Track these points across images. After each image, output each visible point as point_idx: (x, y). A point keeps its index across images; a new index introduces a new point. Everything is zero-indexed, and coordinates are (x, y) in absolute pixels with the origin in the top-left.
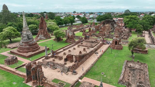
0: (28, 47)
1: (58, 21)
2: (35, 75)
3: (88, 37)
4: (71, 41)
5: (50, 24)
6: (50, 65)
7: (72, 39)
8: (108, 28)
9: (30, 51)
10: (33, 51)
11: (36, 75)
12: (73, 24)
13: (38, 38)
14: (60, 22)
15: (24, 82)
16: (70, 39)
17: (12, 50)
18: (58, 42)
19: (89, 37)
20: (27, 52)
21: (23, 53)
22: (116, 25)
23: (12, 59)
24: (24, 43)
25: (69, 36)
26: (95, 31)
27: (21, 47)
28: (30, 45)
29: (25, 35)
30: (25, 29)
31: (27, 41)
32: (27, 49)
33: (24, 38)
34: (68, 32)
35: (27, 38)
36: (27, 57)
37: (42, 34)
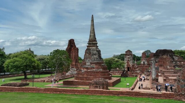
0: (102, 70)
10: (110, 79)
24: (94, 64)
25: (129, 67)
26: (148, 66)
27: (89, 70)
28: (104, 68)
29: (95, 52)
30: (94, 42)
31: (98, 61)
32: (101, 73)
33: (93, 57)
34: (128, 59)
35: (98, 57)
36: (112, 84)
37: (74, 67)
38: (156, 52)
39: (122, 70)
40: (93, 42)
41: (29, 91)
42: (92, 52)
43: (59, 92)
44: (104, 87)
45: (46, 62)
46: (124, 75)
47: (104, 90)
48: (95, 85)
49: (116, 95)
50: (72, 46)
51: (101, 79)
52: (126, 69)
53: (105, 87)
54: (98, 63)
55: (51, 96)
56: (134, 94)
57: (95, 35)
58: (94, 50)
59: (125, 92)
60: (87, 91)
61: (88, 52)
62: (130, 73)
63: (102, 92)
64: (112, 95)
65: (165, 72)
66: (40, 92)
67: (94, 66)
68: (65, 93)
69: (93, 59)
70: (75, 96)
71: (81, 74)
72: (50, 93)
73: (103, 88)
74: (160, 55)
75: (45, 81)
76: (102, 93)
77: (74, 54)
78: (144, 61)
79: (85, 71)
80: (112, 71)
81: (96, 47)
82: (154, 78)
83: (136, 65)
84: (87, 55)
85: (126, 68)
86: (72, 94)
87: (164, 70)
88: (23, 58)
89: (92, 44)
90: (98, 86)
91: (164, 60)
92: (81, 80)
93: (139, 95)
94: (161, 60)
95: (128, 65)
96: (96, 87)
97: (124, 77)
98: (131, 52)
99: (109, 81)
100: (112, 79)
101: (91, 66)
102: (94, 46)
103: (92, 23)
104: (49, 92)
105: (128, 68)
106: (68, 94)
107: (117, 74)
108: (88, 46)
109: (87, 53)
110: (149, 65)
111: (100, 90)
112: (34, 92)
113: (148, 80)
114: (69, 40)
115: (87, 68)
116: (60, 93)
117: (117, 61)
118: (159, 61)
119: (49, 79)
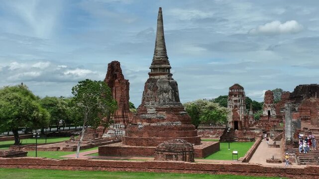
0: (180, 124)
10: (197, 142)
24: (164, 111)
25: (238, 120)
26: (277, 120)
27: (153, 124)
28: (184, 121)
29: (166, 86)
30: (163, 66)
31: (172, 106)
32: (179, 130)
33: (161, 96)
34: (234, 104)
35: (172, 96)
36: (201, 153)
37: (119, 121)
38: (295, 90)
39: (222, 129)
40: (161, 65)
41: (29, 165)
42: (161, 87)
43: (91, 168)
44: (186, 156)
45: (59, 110)
46: (227, 137)
47: (186, 162)
48: (167, 153)
49: (210, 172)
50: (115, 77)
51: (179, 141)
52: (231, 126)
53: (188, 156)
54: (172, 109)
55: (75, 174)
56: (248, 170)
57: (165, 50)
58: (165, 82)
59: (230, 166)
60: (150, 166)
61: (152, 87)
62: (239, 133)
63: (182, 166)
64: (202, 172)
65: (314, 132)
66: (52, 167)
67: (164, 115)
68: (104, 169)
69: (162, 101)
70: (126, 174)
71: (137, 133)
72: (74, 168)
73: (184, 159)
74: (304, 95)
75: (59, 148)
76: (181, 168)
77: (119, 94)
78: (269, 109)
79: (145, 127)
80: (201, 131)
81: (167, 76)
82: (289, 139)
83: (251, 119)
84: (149, 91)
85: (230, 123)
86: (118, 172)
87: (310, 127)
88: (12, 100)
89: (160, 68)
90: (172, 155)
91: (311, 108)
92: (136, 146)
93: (258, 173)
94: (305, 108)
95: (235, 115)
96: (170, 157)
97: (227, 141)
98: (242, 88)
99: (196, 147)
100: (202, 144)
101: (158, 115)
102: (164, 74)
103: (160, 26)
104: (72, 167)
105: (236, 123)
106: (111, 171)
107: (211, 136)
108: (150, 74)
109: (150, 88)
110: (280, 117)
111: (178, 162)
112: (40, 167)
113: (278, 146)
114: (109, 64)
115: (149, 120)
116: (93, 170)
117: (211, 108)
118: (301, 109)
119: (66, 144)
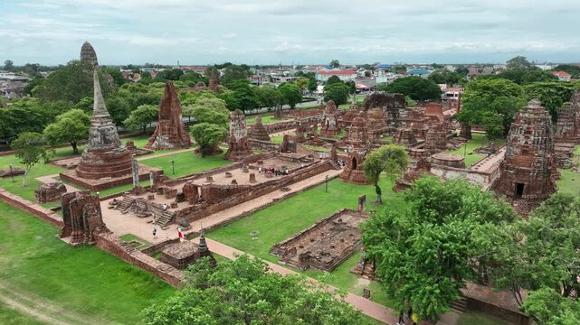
0: (101, 162)
1: (239, 95)
2: (78, 218)
3: (291, 144)
4: (239, 157)
5: (202, 104)
6: (139, 209)
7: (242, 149)
8: (372, 120)
9: (105, 176)
10: (114, 176)
11: (81, 218)
12: (298, 105)
13: (154, 145)
14: (247, 97)
15: (57, 235)
16: (237, 150)
17: (65, 172)
18: (203, 157)
19: (294, 146)
20: (98, 177)
21: (88, 178)
22: (406, 112)
23: (52, 188)
29: (95, 132)
31: (99, 148)
35: (101, 140)
69: (93, 144)
